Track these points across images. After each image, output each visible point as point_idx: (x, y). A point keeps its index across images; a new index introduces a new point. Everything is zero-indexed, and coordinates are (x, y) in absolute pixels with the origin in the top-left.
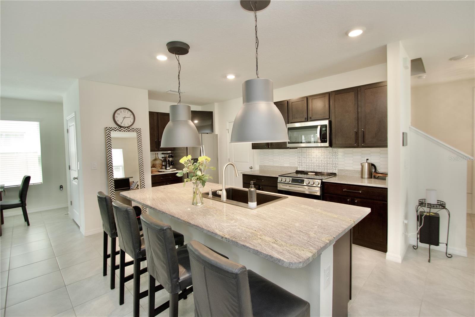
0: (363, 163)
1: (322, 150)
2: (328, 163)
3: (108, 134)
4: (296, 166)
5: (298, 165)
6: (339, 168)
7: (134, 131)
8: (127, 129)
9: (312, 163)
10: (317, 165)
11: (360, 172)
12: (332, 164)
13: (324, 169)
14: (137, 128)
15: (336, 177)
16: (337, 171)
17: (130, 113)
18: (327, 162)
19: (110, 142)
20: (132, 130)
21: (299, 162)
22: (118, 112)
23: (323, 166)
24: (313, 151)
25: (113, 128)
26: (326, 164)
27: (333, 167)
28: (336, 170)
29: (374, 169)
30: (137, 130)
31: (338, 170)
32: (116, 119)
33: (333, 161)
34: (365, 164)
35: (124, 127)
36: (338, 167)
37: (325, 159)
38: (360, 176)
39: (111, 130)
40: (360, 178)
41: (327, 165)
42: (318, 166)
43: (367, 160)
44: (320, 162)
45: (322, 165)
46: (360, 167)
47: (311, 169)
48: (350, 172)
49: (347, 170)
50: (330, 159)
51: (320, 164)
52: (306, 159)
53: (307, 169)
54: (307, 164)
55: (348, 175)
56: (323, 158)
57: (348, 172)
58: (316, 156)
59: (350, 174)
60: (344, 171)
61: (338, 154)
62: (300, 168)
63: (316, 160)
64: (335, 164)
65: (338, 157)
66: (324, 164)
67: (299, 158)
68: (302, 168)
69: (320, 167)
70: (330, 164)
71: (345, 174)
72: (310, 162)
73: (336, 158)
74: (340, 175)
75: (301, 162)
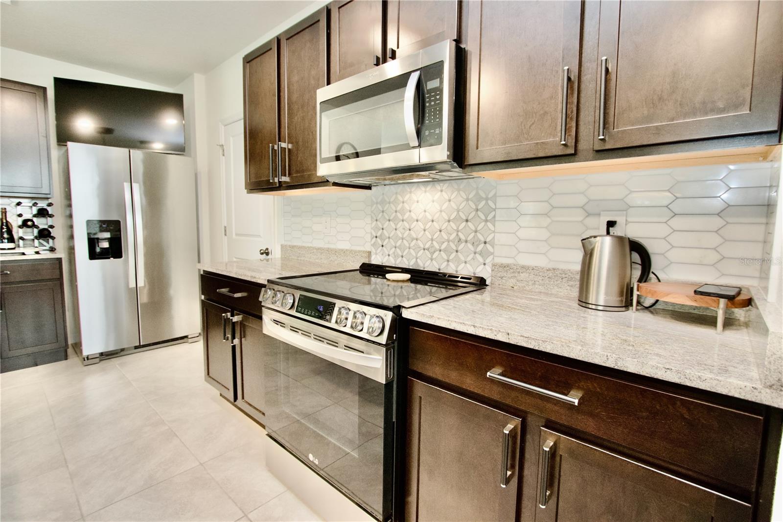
0: (595, 237)
1: (442, 191)
2: (460, 240)
4: (368, 248)
5: (373, 245)
6: (498, 261)
9: (413, 239)
10: (427, 247)
11: (578, 277)
12: (473, 244)
13: (448, 261)
15: (482, 294)
16: (489, 270)
18: (457, 235)
21: (374, 235)
23: (445, 251)
24: (414, 197)
26: (453, 241)
27: (477, 256)
28: (484, 265)
29: (640, 267)
31: (494, 265)
33: (476, 232)
34: (602, 243)
36: (492, 254)
37: (452, 224)
38: (575, 293)
40: (575, 304)
41: (457, 246)
42: (428, 249)
43: (611, 224)
44: (435, 237)
45: (440, 247)
46: (579, 255)
47: (408, 260)
48: (537, 275)
49: (523, 267)
50: (469, 223)
51: (435, 243)
52: (396, 225)
53: (395, 261)
54: (396, 243)
55: (527, 288)
56: (446, 222)
57: (530, 277)
58: (423, 213)
59: (537, 283)
60: (512, 271)
61: (495, 205)
62: (376, 254)
63: (423, 227)
64: (485, 243)
65: (494, 217)
66: (449, 242)
67: (377, 220)
68: (382, 255)
69: (435, 252)
70: (466, 242)
71: (516, 283)
72: (405, 235)
73: (488, 218)
74: (499, 285)
75: (381, 235)
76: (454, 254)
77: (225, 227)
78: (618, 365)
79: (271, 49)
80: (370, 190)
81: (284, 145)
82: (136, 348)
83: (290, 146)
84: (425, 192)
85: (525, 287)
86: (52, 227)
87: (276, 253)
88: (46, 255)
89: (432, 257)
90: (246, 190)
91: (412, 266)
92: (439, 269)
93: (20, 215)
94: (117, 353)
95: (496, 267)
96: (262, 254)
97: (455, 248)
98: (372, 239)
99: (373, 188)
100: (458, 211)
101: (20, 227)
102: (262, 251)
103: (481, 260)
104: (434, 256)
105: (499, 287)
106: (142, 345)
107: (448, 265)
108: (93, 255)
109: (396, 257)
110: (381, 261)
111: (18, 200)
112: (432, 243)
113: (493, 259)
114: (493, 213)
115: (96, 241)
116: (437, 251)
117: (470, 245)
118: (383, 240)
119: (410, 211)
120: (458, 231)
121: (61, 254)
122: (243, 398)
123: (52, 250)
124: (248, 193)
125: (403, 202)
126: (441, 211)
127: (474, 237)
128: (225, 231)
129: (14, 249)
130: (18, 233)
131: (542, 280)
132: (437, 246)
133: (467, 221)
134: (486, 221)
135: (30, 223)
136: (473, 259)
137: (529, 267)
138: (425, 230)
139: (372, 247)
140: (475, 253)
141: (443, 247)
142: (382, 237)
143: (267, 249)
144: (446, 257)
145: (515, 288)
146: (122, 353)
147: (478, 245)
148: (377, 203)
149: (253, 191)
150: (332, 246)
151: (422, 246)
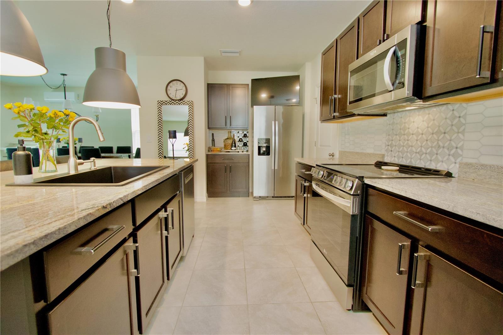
1: (429, 114)
2: (439, 147)
3: (160, 107)
4: (383, 152)
5: (386, 150)
6: (465, 161)
7: (185, 104)
8: (177, 102)
9: (410, 146)
10: (418, 151)
12: (448, 149)
13: (431, 161)
14: (188, 101)
16: (458, 167)
17: (182, 84)
18: (438, 143)
19: (161, 115)
20: (183, 103)
21: (387, 144)
22: (171, 84)
23: (429, 154)
24: (412, 119)
25: (164, 101)
26: (435, 147)
27: (451, 157)
28: (455, 163)
30: (188, 103)
31: (460, 164)
32: (169, 93)
33: (450, 140)
35: (175, 100)
36: (461, 155)
37: (435, 136)
39: (162, 103)
41: (437, 151)
42: (418, 153)
44: (423, 145)
47: (406, 160)
48: (493, 171)
49: (482, 165)
50: (446, 135)
51: (423, 149)
52: (400, 137)
53: (398, 160)
54: (399, 149)
55: (485, 181)
56: (431, 135)
57: (488, 172)
58: (417, 129)
59: (493, 177)
60: (473, 167)
61: (465, 121)
62: (387, 156)
63: (416, 138)
64: (457, 148)
65: (464, 130)
66: (432, 148)
67: (389, 135)
68: (391, 156)
69: (423, 154)
70: (443, 147)
71: (476, 177)
72: (405, 144)
73: (460, 131)
74: (464, 177)
75: (391, 144)
76: (435, 156)
77: (315, 142)
78: (454, 210)
79: (333, 46)
80: (386, 117)
81: (336, 96)
82: (273, 197)
83: (340, 96)
84: (419, 115)
85: (483, 180)
86: (248, 142)
87: (337, 155)
88: (245, 153)
89: (421, 158)
90: (320, 122)
91: (408, 164)
92: (425, 166)
93: (238, 137)
94: (265, 198)
95: (462, 165)
96: (330, 156)
97: (436, 152)
98: (386, 146)
99: (388, 115)
100: (439, 127)
101: (238, 142)
102: (330, 154)
103: (453, 160)
104: (422, 157)
105: (464, 179)
106: (276, 197)
107: (430, 163)
108: (259, 154)
109: (399, 158)
110: (390, 160)
111: (238, 131)
112: (421, 149)
113: (462, 159)
114: (463, 127)
115: (261, 147)
116: (424, 154)
117: (446, 150)
118: (392, 147)
119: (409, 128)
120: (438, 141)
121: (250, 153)
122: (307, 223)
123: (247, 151)
124: (321, 123)
125: (405, 123)
126: (428, 127)
127: (449, 144)
128: (315, 143)
129: (235, 150)
130: (238, 144)
131: (497, 175)
132: (424, 150)
133: (445, 133)
134: (458, 132)
135: (241, 140)
136: (448, 159)
137: (486, 165)
138: (417, 140)
139: (386, 152)
140: (449, 155)
141: (428, 151)
142: (391, 146)
143: (333, 153)
144: (429, 158)
145: (476, 180)
146: (267, 199)
147: (451, 150)
148: (390, 124)
149: (323, 121)
150: (364, 152)
151: (415, 151)
